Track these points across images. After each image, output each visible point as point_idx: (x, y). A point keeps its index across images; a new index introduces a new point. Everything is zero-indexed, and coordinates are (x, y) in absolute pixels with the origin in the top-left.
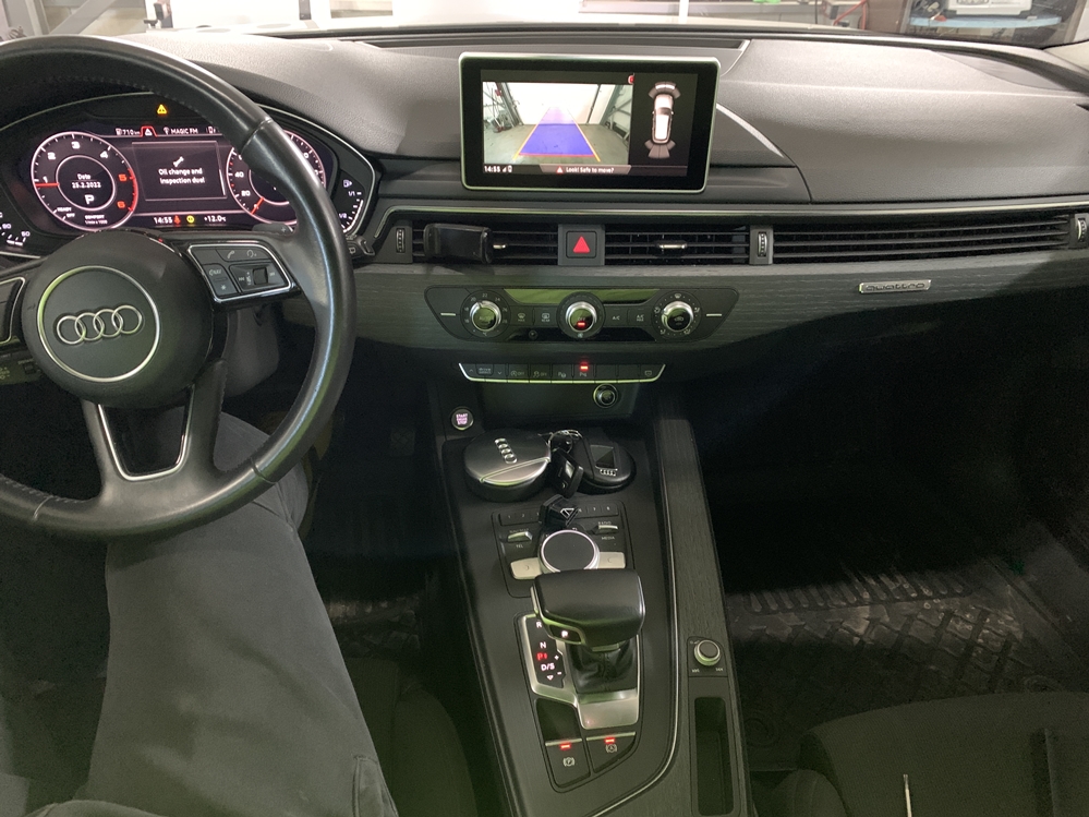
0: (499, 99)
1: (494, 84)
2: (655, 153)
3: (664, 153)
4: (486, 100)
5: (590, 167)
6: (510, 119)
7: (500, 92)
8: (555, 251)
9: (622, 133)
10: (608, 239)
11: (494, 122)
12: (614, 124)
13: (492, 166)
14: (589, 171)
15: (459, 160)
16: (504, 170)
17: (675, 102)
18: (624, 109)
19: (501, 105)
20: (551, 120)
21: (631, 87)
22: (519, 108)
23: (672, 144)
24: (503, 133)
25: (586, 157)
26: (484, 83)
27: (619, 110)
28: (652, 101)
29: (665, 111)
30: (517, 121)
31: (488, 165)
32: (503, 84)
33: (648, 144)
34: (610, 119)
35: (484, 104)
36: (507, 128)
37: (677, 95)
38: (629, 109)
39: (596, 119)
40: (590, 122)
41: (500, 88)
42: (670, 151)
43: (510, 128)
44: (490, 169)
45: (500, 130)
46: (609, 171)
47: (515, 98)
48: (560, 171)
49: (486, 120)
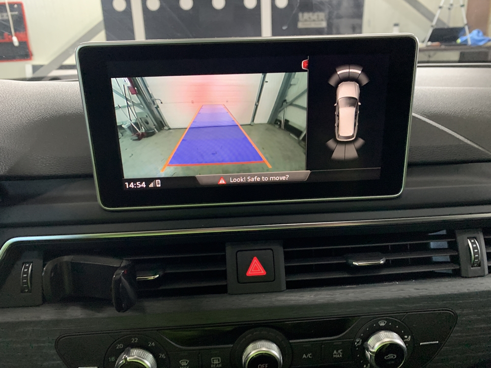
0: (135, 98)
1: (126, 79)
2: (339, 153)
3: (351, 153)
4: (118, 101)
5: (260, 176)
6: (152, 124)
7: (136, 89)
8: (223, 275)
9: (296, 132)
10: (288, 257)
11: (131, 128)
12: (287, 121)
13: (134, 181)
14: (258, 180)
15: (92, 176)
16: (151, 185)
17: (362, 89)
18: (298, 102)
19: (138, 105)
20: (206, 121)
21: (306, 74)
22: (162, 109)
23: (360, 142)
24: (145, 141)
25: (253, 165)
26: (113, 80)
27: (291, 104)
28: (333, 91)
29: (351, 101)
30: (161, 125)
31: (130, 181)
32: (139, 79)
33: (331, 143)
34: (281, 117)
35: (116, 105)
36: (149, 134)
37: (365, 81)
38: (304, 102)
39: (264, 116)
40: (256, 121)
41: (134, 85)
42: (358, 150)
43: (153, 134)
44: (132, 185)
45: (140, 137)
46: (283, 178)
47: (155, 96)
48: (222, 182)
49: (121, 126)
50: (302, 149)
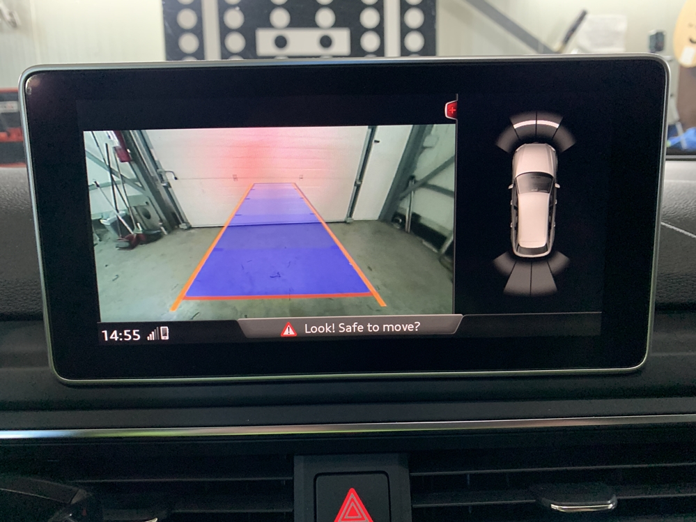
0: (127, 169)
1: (111, 133)
2: (520, 281)
3: (542, 281)
4: (95, 173)
5: (360, 322)
6: (156, 216)
7: (128, 153)
9: (435, 238)
10: (419, 488)
11: (117, 225)
12: (415, 217)
13: (120, 327)
14: (360, 329)
15: (40, 317)
16: (151, 337)
17: (563, 159)
18: (437, 181)
19: (133, 182)
20: (260, 214)
21: (451, 129)
22: (176, 190)
23: (561, 260)
24: (142, 250)
25: (350, 299)
26: (87, 135)
27: (425, 184)
28: (507, 161)
29: (541, 181)
30: (174, 220)
31: (111, 327)
32: (135, 134)
33: (503, 261)
34: (405, 207)
35: (90, 182)
36: (150, 237)
37: (567, 142)
38: (448, 180)
39: (371, 206)
40: (356, 216)
41: (126, 143)
42: (557, 277)
43: (158, 236)
44: (115, 336)
45: (133, 243)
46: (409, 328)
47: (164, 166)
48: (289, 332)
49: (99, 220)
50: (445, 271)
